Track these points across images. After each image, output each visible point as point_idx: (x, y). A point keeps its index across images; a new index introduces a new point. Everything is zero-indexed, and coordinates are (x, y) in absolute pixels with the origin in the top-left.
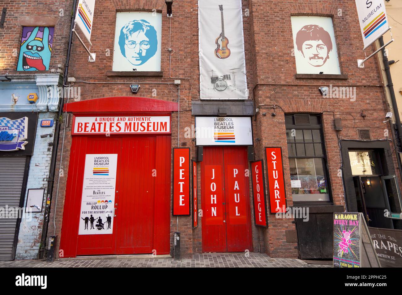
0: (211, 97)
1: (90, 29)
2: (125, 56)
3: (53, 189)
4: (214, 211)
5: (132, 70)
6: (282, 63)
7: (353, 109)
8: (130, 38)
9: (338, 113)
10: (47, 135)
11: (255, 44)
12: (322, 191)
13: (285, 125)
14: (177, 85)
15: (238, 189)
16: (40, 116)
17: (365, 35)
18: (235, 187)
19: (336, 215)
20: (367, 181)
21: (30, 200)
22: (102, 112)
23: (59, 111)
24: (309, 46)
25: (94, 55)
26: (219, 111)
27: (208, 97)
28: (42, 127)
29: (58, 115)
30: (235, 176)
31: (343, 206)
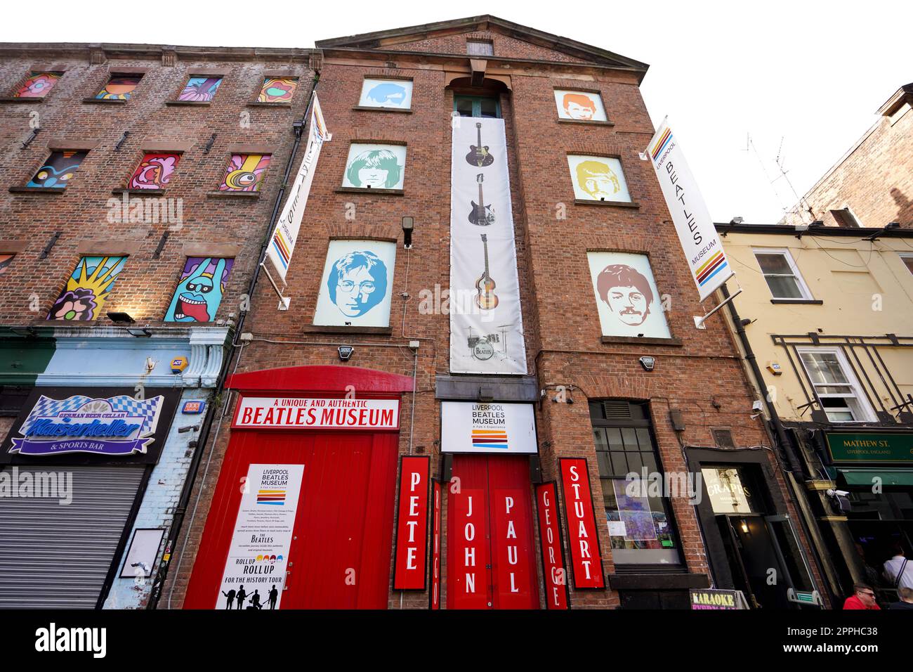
0: (468, 370)
1: (287, 262)
2: (335, 303)
3: (182, 529)
4: (470, 582)
5: (344, 325)
6: (578, 319)
7: (699, 394)
8: (346, 277)
9: (675, 401)
10: (191, 427)
11: (536, 290)
12: (665, 543)
13: (590, 420)
14: (414, 349)
15: (514, 536)
16: (185, 395)
17: (700, 281)
18: (510, 533)
19: (694, 594)
20: (741, 524)
21: (135, 551)
22: (287, 390)
23: (218, 386)
24: (618, 295)
25: (287, 301)
26: (480, 392)
27: (463, 370)
28: (184, 413)
29: (215, 393)
30: (508, 512)
31: (706, 575)
